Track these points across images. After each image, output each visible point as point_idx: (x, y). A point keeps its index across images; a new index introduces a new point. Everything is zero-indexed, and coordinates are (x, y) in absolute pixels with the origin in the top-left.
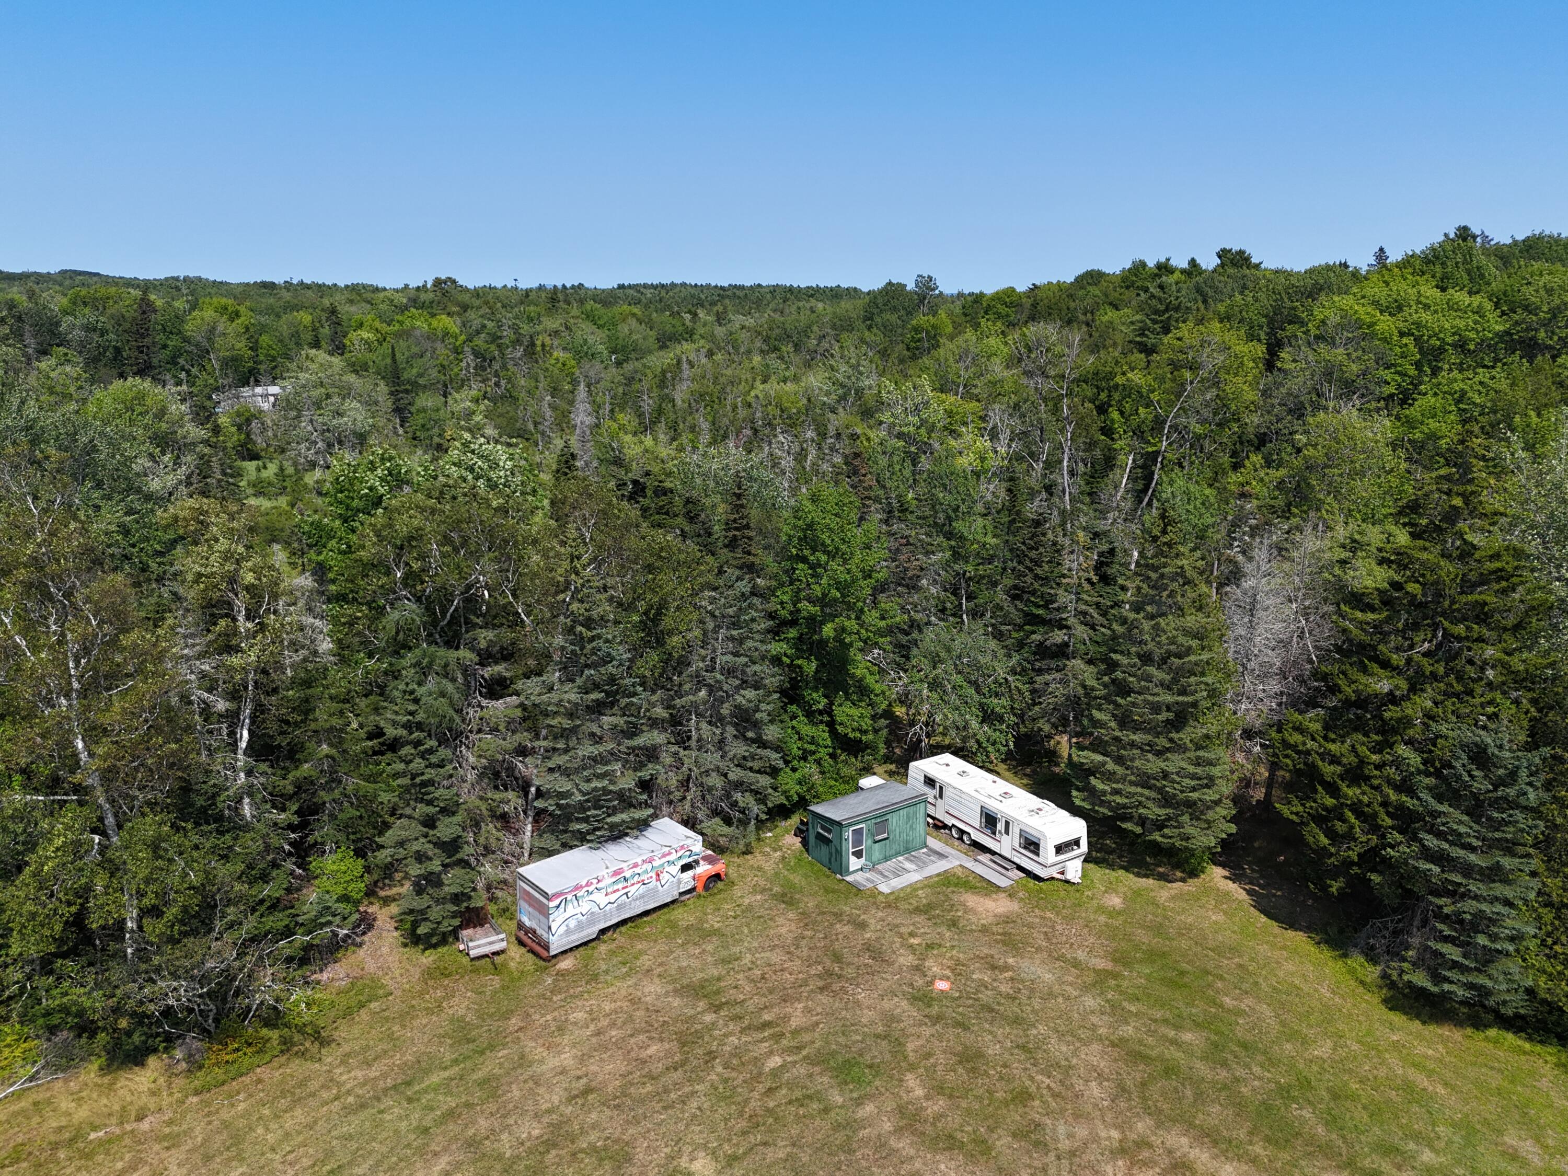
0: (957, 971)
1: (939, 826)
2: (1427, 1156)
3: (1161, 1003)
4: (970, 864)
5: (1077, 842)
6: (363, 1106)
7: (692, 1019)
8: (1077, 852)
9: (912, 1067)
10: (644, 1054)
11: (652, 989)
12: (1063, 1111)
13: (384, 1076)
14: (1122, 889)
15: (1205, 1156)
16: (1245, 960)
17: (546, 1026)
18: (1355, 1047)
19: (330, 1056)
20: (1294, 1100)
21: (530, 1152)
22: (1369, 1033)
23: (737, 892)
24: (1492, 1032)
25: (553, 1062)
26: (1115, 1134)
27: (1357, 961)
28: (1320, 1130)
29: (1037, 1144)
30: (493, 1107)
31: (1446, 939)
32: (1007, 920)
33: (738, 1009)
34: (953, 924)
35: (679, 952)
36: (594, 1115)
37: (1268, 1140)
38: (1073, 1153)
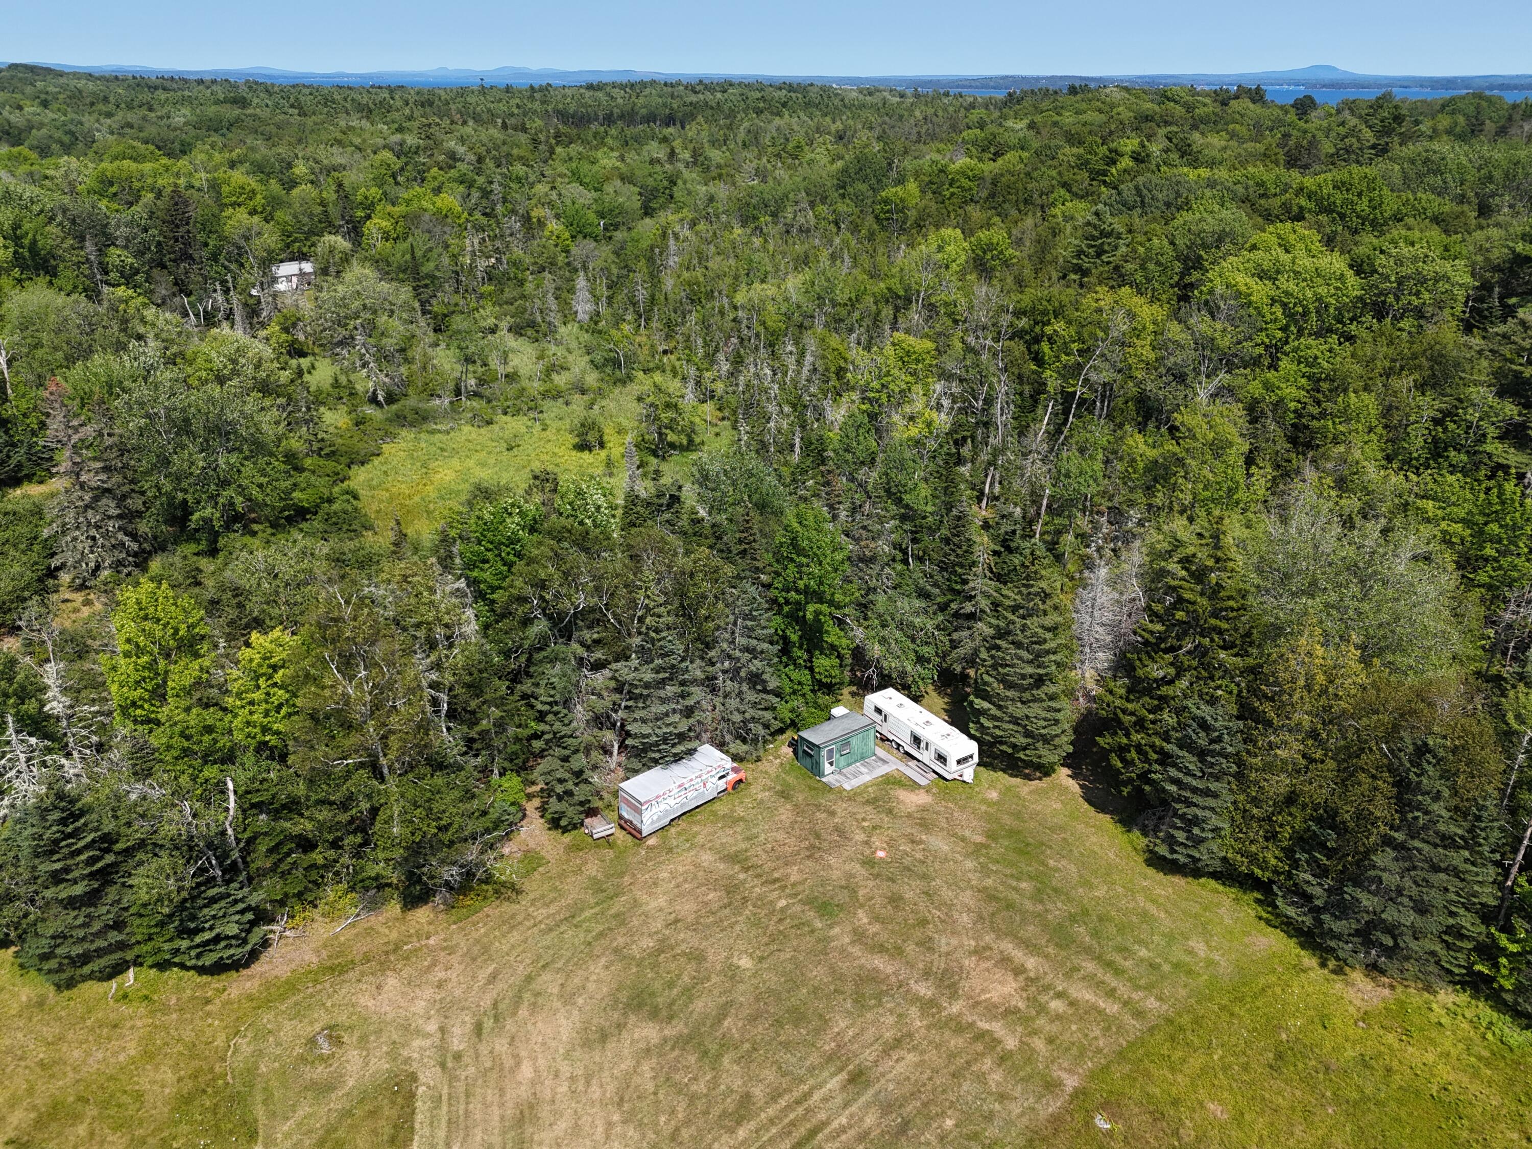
0: (891, 844)
1: (884, 739)
2: (1143, 953)
3: (1012, 864)
4: (903, 768)
5: (971, 757)
6: (551, 930)
7: (731, 877)
8: (971, 762)
9: (862, 906)
10: (706, 899)
11: (707, 858)
12: (945, 931)
13: (558, 912)
14: (999, 786)
15: (1020, 954)
16: (1067, 835)
17: (646, 882)
18: (1120, 890)
19: (524, 901)
20: (1077, 922)
21: (650, 955)
22: (1131, 881)
23: (753, 790)
24: (1203, 880)
25: (653, 904)
26: (973, 943)
27: (1136, 833)
28: (1087, 939)
29: (929, 949)
30: (623, 930)
31: (1178, 828)
32: (924, 809)
33: (759, 870)
34: (890, 812)
35: (720, 833)
36: (682, 935)
37: (1057, 945)
38: (948, 954)
